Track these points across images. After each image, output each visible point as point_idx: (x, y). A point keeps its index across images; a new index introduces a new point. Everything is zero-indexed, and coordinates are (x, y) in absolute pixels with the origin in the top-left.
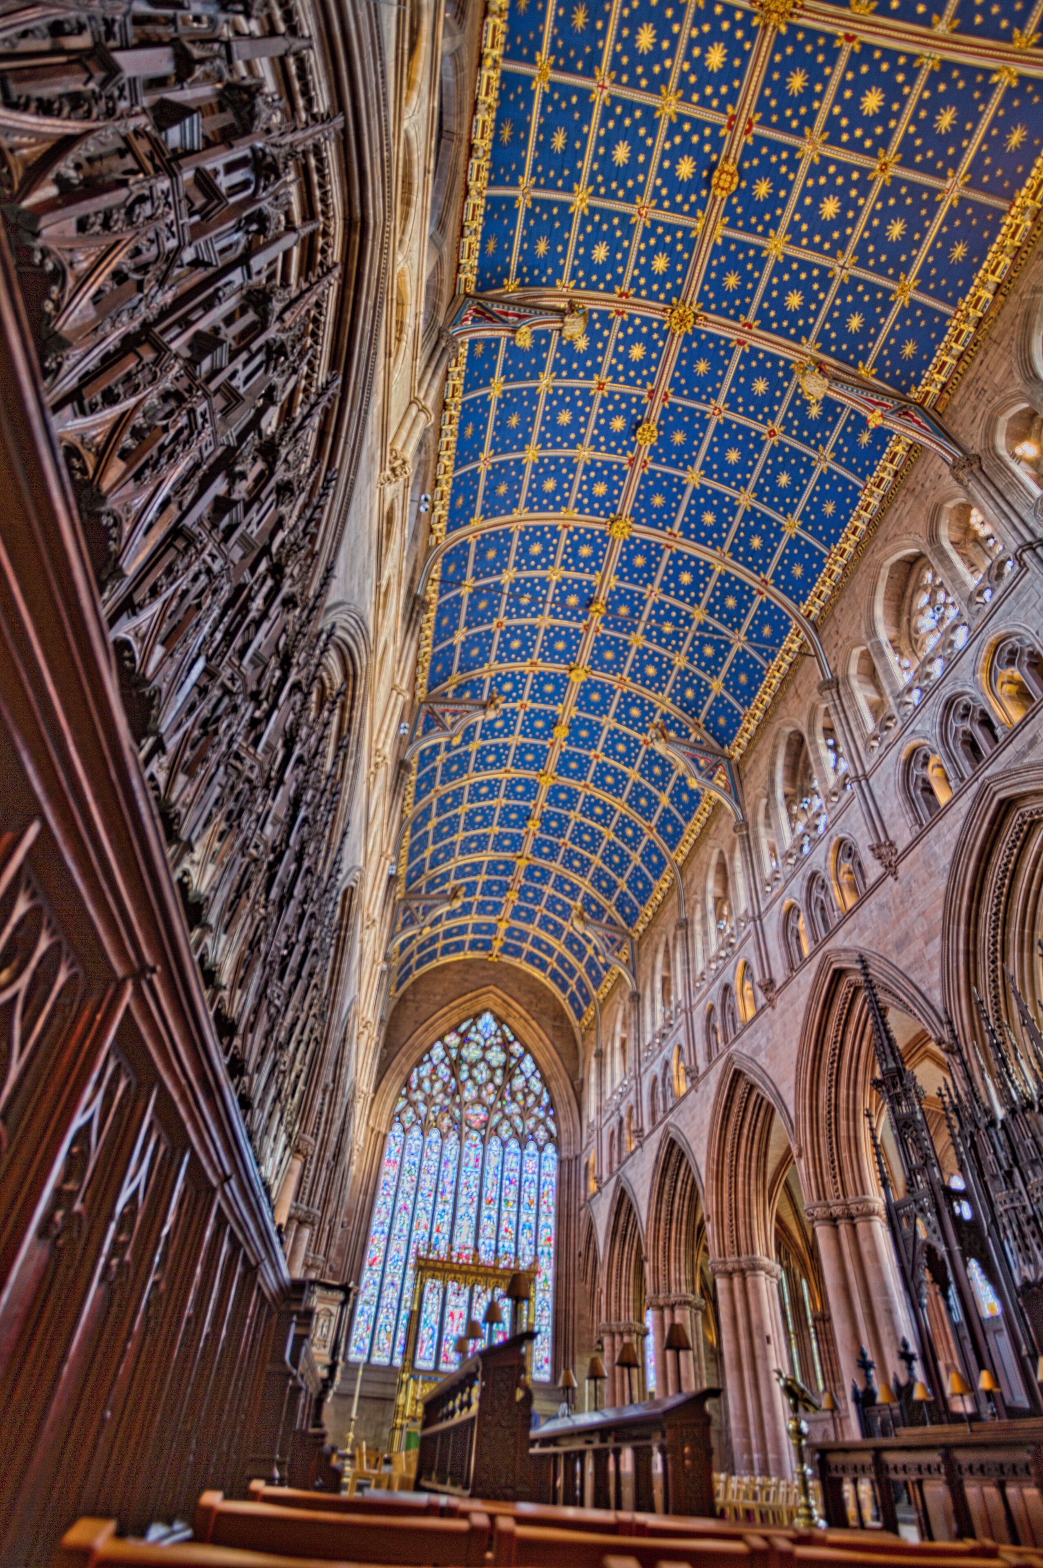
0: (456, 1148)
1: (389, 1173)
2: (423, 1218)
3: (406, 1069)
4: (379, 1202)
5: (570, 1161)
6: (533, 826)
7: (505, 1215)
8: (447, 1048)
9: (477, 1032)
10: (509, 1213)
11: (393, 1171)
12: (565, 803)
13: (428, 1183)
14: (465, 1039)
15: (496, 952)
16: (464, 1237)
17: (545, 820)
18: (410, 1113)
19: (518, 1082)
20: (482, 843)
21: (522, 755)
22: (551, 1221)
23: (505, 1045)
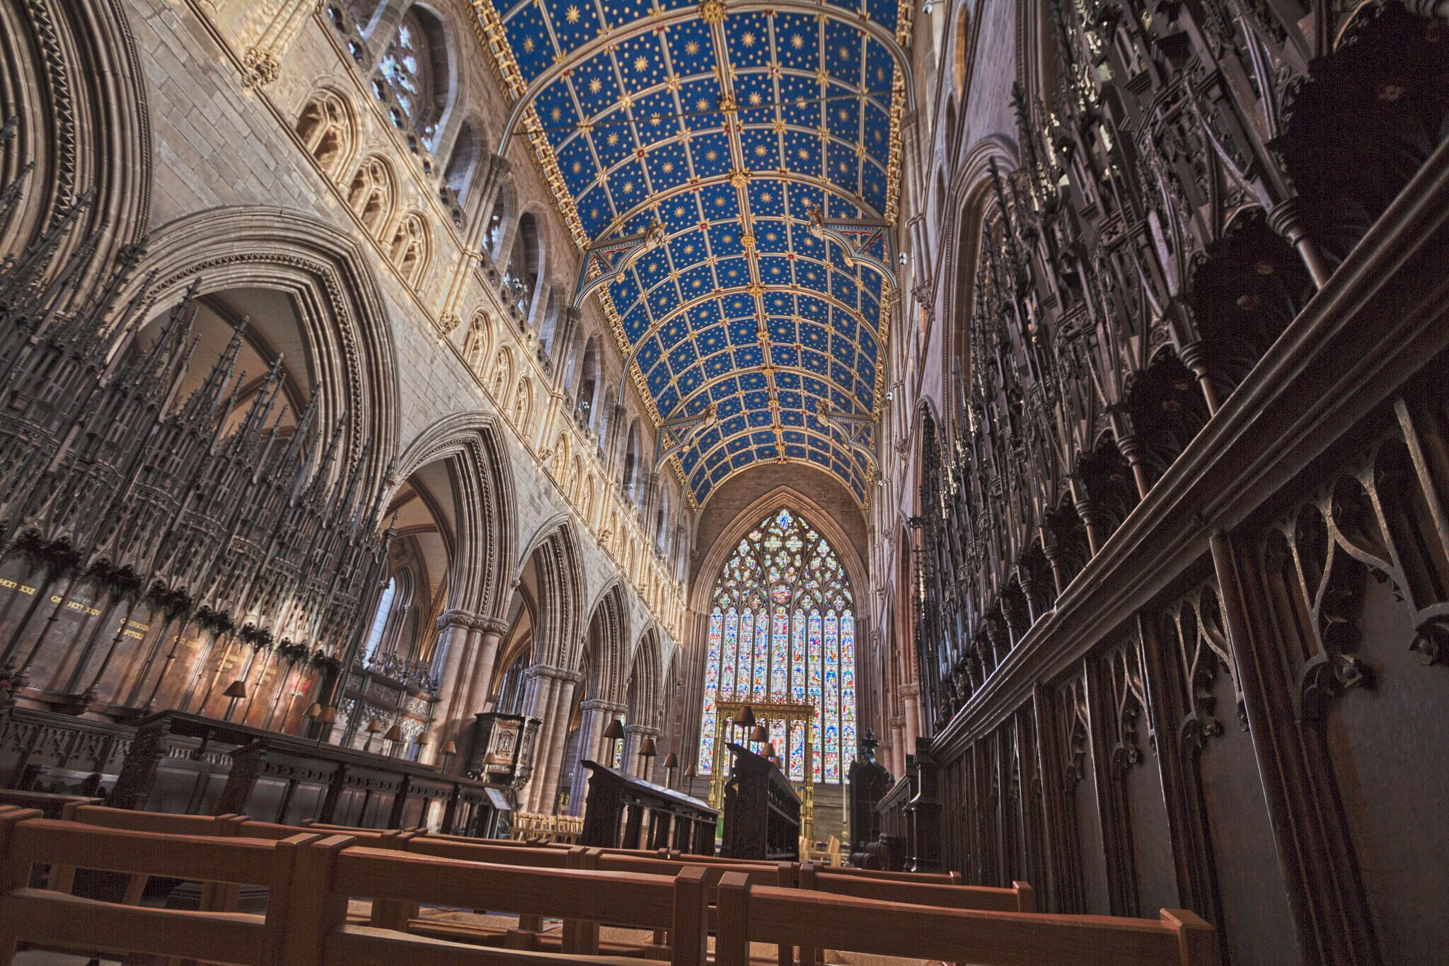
0: (766, 621)
1: (714, 644)
2: (745, 675)
3: (718, 564)
4: (709, 664)
5: (864, 621)
6: (763, 336)
7: (811, 668)
8: (751, 543)
9: (777, 526)
10: (815, 666)
11: (717, 642)
12: (783, 308)
13: (746, 648)
14: (766, 534)
15: (781, 456)
16: (779, 685)
17: (773, 328)
18: (726, 597)
19: (816, 563)
20: (725, 363)
21: (725, 273)
22: (852, 669)
23: (802, 534)
